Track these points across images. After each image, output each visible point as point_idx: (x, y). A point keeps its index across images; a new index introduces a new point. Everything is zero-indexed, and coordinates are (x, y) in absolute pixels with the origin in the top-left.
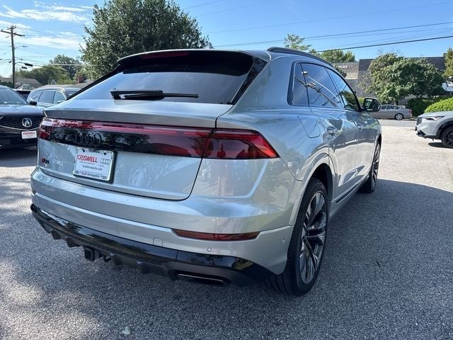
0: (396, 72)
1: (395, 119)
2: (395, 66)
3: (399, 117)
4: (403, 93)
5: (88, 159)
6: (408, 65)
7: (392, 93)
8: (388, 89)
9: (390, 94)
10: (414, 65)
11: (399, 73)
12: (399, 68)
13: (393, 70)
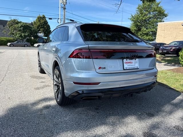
0: (20, 27)
1: (24, 47)
2: (19, 25)
3: (26, 46)
4: (25, 36)
5: (129, 63)
6: (25, 25)
7: (21, 36)
8: (19, 34)
9: (20, 36)
10: (27, 25)
11: (22, 28)
12: (22, 26)
13: (19, 27)
